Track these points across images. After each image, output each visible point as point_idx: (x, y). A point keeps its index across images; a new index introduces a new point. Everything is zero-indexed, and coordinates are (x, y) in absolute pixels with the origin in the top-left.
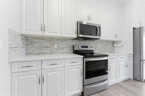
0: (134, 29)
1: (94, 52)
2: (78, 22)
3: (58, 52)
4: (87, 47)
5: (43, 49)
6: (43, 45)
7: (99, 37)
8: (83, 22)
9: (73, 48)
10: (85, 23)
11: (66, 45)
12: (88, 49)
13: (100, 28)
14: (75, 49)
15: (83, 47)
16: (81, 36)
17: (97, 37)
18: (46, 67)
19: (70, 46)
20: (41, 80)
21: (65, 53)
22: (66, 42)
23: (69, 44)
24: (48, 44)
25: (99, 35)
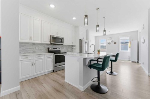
0: (80, 40)
1: (61, 51)
2: (51, 36)
3: (38, 52)
4: (57, 49)
5: (28, 50)
6: (28, 48)
7: (63, 44)
8: (54, 36)
9: (48, 49)
10: (55, 36)
11: (44, 47)
12: (57, 50)
13: (63, 39)
14: (49, 50)
15: (54, 49)
16: (53, 43)
17: (62, 44)
18: (35, 58)
19: (46, 48)
20: (33, 64)
21: (43, 52)
22: (43, 46)
23: (46, 47)
24: (32, 47)
25: (63, 43)
